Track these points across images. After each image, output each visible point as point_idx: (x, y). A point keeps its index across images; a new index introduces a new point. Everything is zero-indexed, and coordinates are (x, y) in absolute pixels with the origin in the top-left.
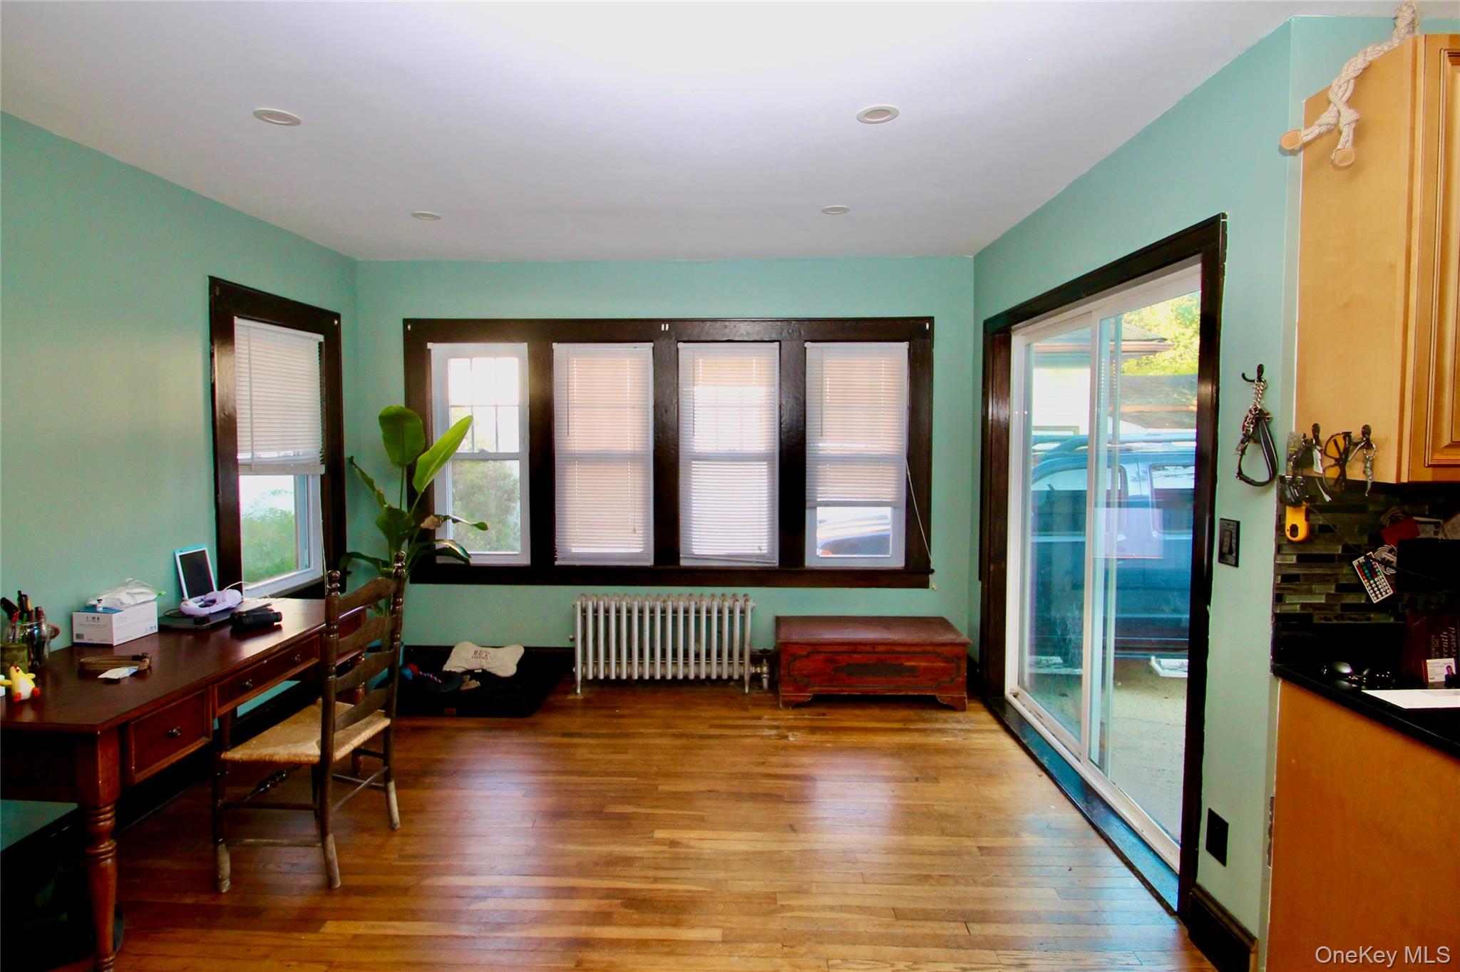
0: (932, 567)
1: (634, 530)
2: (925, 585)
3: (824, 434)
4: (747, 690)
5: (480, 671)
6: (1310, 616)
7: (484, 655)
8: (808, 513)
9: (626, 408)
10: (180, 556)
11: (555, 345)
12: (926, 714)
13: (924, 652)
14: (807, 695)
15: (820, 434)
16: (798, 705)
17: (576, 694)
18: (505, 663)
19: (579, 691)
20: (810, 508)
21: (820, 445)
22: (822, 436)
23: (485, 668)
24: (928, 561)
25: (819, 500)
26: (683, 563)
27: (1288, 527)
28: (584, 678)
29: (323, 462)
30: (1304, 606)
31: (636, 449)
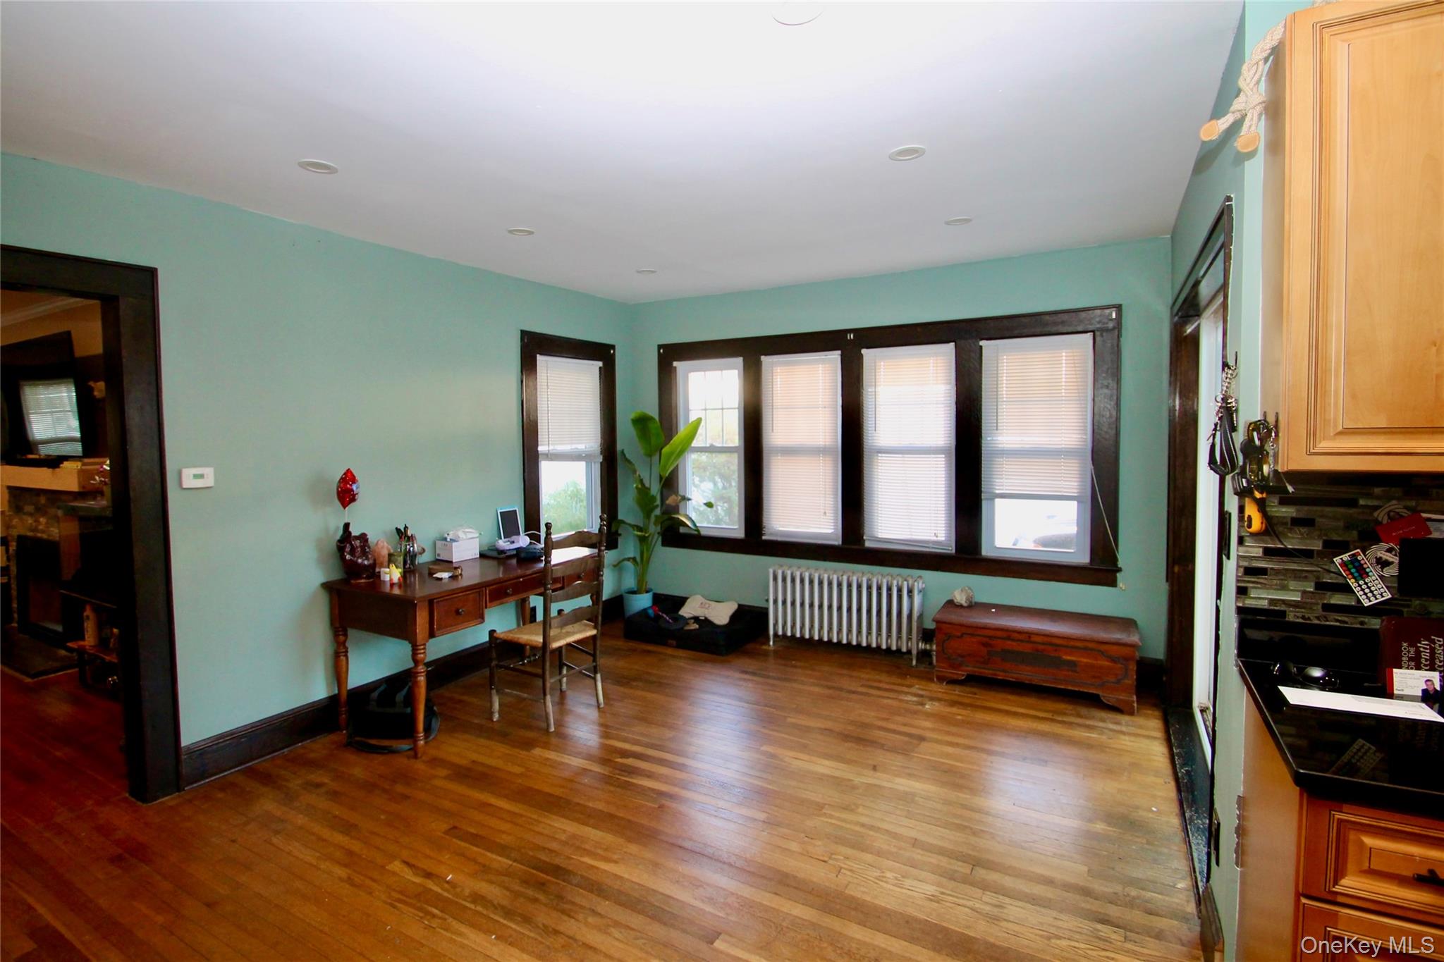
0: (1120, 564)
1: (825, 513)
2: (1113, 583)
3: (999, 428)
4: (914, 663)
5: (703, 618)
6: (1283, 613)
7: (707, 606)
8: (985, 505)
9: (818, 408)
10: (501, 513)
11: (763, 358)
12: (1084, 711)
13: (1086, 649)
14: (961, 674)
15: (995, 428)
16: (953, 682)
17: (769, 645)
18: (721, 614)
19: (771, 643)
20: (987, 499)
21: (999, 438)
22: (997, 429)
23: (707, 616)
24: (1115, 560)
25: (997, 492)
26: (868, 544)
27: (1246, 516)
28: (776, 635)
29: (601, 454)
30: (1272, 601)
31: (827, 443)
